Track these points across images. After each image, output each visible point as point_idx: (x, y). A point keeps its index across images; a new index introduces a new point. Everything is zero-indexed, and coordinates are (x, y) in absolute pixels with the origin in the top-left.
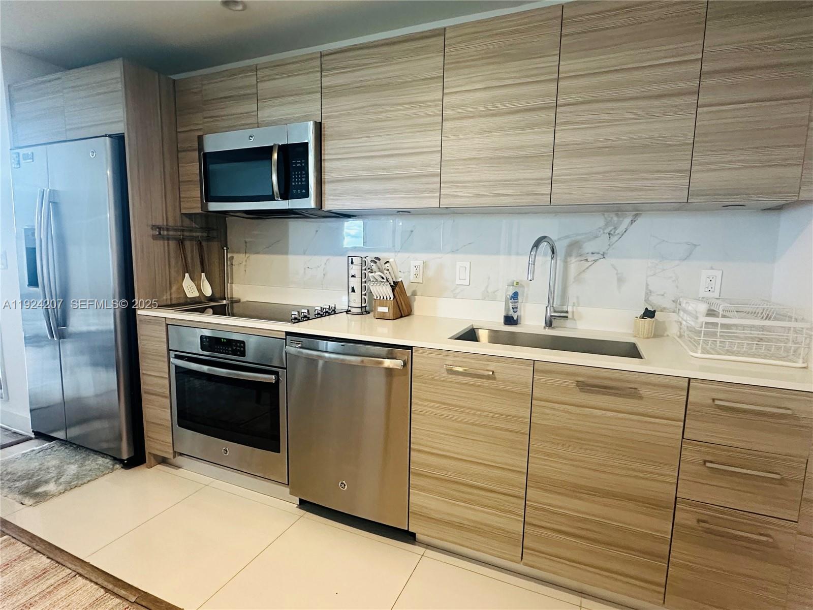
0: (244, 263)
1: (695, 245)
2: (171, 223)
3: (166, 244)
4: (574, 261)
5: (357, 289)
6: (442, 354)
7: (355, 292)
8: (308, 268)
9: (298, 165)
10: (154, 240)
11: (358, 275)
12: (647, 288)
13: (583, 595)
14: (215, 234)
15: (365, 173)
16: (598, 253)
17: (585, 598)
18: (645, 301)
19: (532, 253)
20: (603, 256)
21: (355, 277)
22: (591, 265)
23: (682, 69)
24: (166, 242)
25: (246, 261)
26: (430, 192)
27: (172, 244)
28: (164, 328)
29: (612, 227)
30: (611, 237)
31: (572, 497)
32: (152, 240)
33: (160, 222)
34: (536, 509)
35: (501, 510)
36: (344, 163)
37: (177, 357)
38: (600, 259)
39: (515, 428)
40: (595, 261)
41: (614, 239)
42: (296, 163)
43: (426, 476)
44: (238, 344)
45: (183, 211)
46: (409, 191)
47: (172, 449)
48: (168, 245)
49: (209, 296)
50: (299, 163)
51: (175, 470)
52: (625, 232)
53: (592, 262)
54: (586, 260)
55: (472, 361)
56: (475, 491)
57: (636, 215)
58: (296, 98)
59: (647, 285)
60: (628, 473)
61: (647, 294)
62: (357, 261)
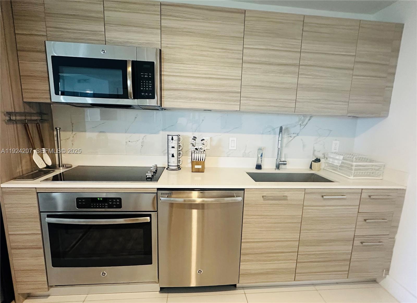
0: (71, 138)
1: (331, 131)
2: (18, 110)
3: (15, 127)
4: (285, 137)
5: (175, 155)
6: (261, 191)
7: (174, 157)
8: (129, 141)
9: (146, 76)
10: (6, 124)
11: (176, 147)
12: (314, 149)
13: (314, 285)
14: (45, 117)
15: (193, 87)
16: (296, 134)
17: (315, 286)
18: (313, 154)
19: (280, 135)
20: (298, 134)
21: (174, 148)
22: (292, 139)
23: (349, 58)
24: (15, 125)
25: (73, 137)
26: (235, 102)
27: (20, 126)
28: (36, 196)
29: (302, 122)
30: (301, 126)
31: (318, 246)
32: (5, 124)
33: (10, 109)
34: (302, 255)
35: (287, 260)
36: (178, 79)
37: (49, 216)
38: (296, 136)
39: (295, 221)
40: (294, 137)
41: (302, 127)
42: (144, 75)
43: (250, 254)
44: (114, 200)
45: (25, 100)
46: (222, 100)
47: (47, 285)
48: (17, 128)
49: (51, 165)
50: (146, 75)
51: (46, 299)
52: (307, 124)
53: (293, 138)
54: (291, 137)
55: (277, 193)
56: (274, 255)
57: (311, 117)
58: (140, 29)
59: (314, 148)
60: (339, 230)
61: (314, 151)
62: (175, 138)
